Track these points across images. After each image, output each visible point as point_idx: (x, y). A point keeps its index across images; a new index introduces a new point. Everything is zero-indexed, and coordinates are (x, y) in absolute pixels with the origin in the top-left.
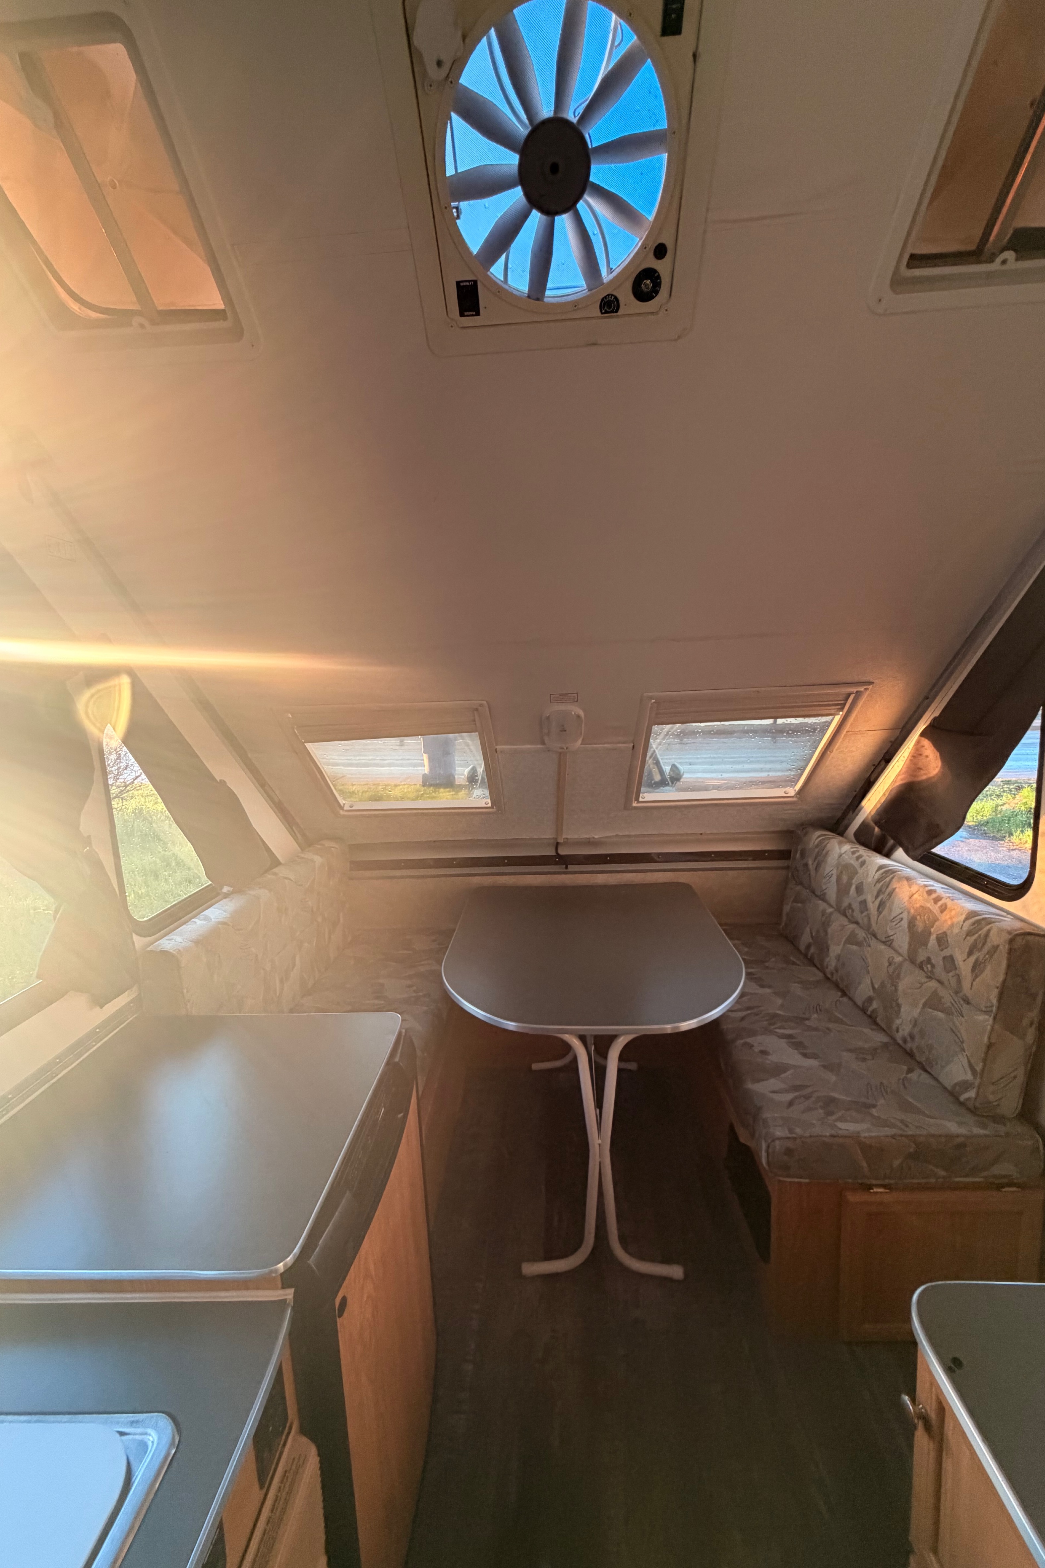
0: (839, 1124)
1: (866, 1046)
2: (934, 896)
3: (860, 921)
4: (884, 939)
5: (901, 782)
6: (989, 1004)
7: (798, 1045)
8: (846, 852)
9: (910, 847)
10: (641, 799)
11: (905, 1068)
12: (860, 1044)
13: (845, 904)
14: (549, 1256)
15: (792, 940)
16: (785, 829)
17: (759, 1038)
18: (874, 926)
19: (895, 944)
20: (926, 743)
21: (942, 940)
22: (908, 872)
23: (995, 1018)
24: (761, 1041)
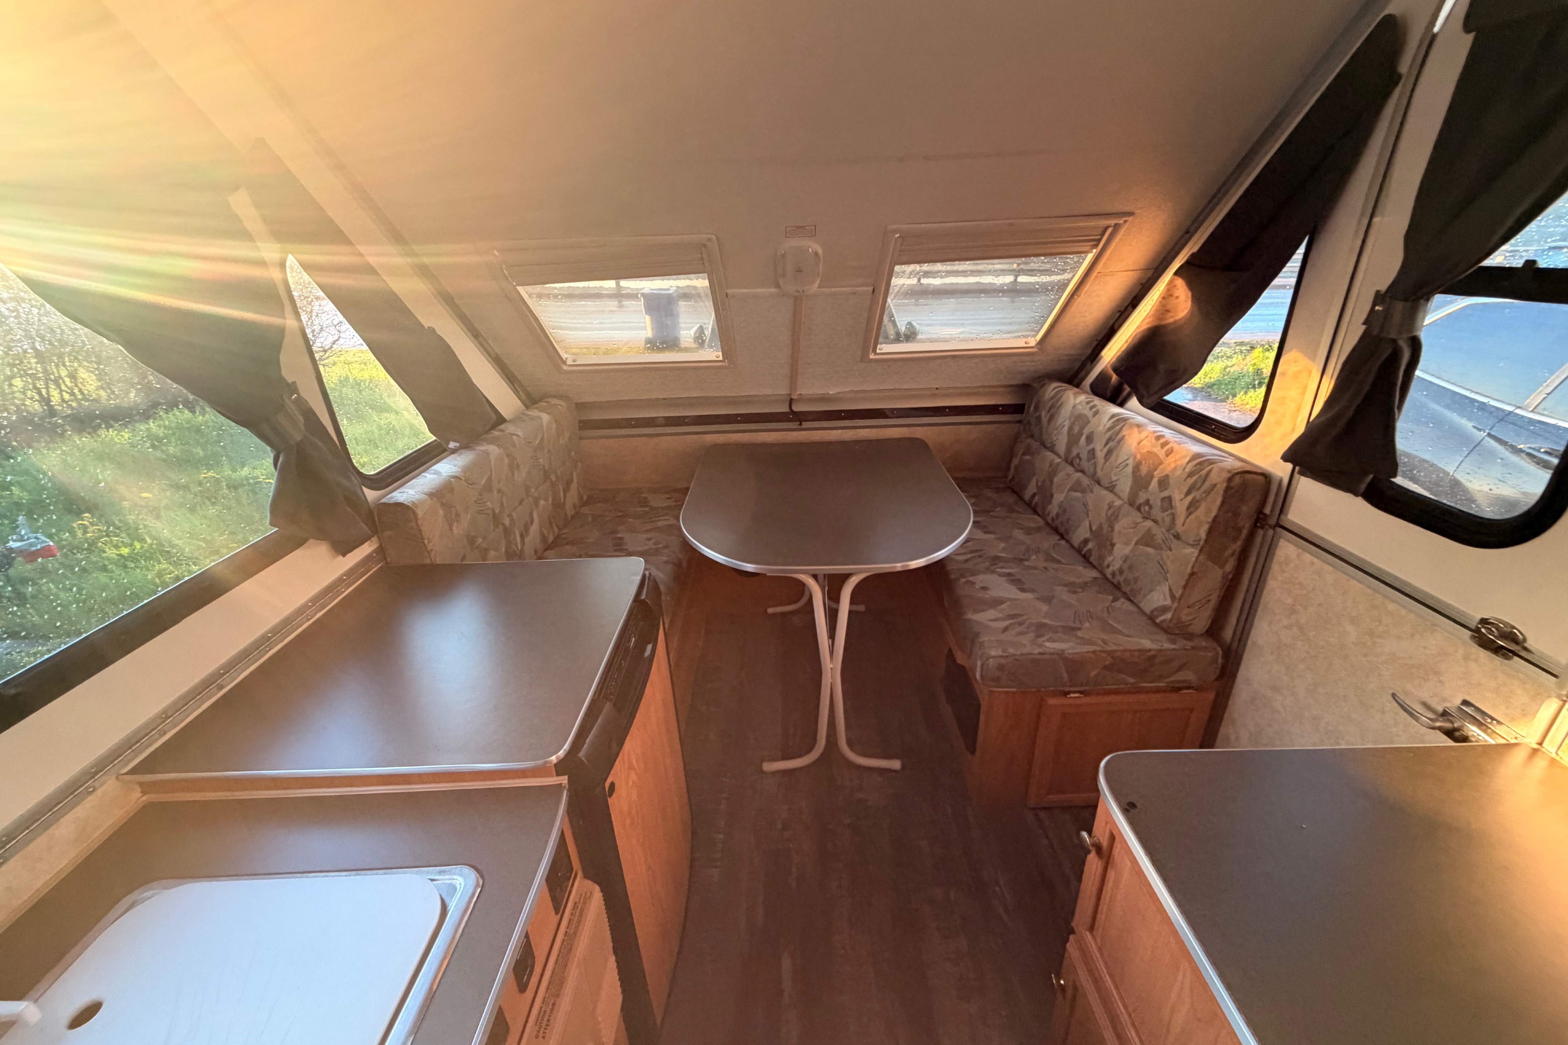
0: (1047, 644)
1: (1078, 581)
2: (1162, 441)
3: (1086, 470)
4: (1107, 485)
5: (1149, 326)
6: (1197, 538)
7: (1017, 582)
8: (1080, 402)
9: (1145, 393)
10: (878, 351)
11: (1111, 598)
12: (1072, 579)
13: (1075, 452)
14: (786, 757)
15: (1016, 491)
16: (1021, 382)
17: (981, 577)
18: (1099, 473)
19: (1117, 489)
20: (1180, 282)
21: (1164, 483)
22: (1140, 419)
23: (1201, 551)
24: (981, 579)
